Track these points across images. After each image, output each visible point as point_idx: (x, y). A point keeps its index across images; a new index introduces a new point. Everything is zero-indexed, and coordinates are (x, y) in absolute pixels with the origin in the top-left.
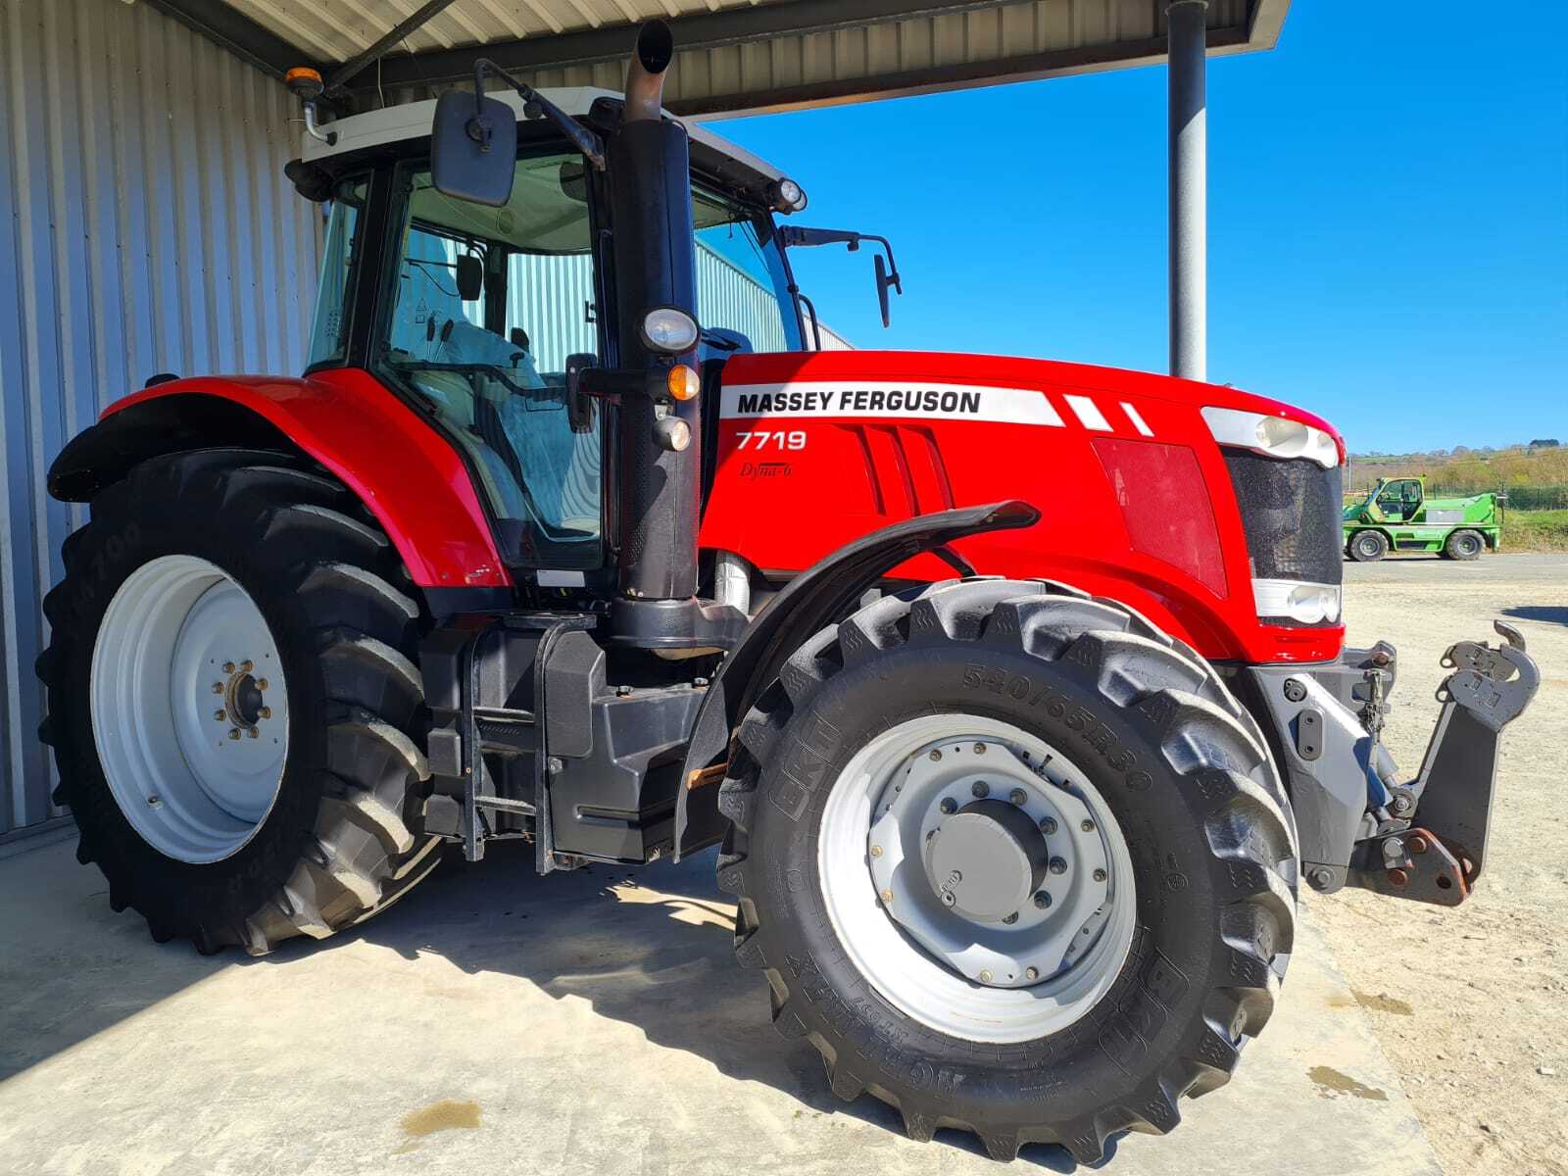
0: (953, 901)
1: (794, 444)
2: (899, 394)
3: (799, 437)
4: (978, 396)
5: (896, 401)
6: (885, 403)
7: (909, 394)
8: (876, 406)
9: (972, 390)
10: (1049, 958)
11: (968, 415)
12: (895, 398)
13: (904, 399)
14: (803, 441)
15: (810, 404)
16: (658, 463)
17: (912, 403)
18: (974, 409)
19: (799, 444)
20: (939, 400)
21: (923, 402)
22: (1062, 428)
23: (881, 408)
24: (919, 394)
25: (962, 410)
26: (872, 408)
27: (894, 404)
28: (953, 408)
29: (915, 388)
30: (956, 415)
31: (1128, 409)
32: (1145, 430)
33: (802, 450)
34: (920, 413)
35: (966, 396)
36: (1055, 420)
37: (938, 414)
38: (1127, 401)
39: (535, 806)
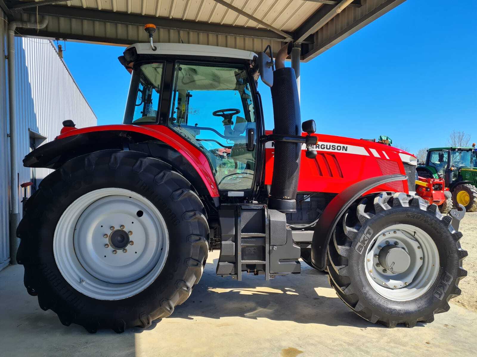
0: (392, 270)
2: (324, 145)
4: (347, 147)
5: (323, 147)
6: (320, 147)
7: (327, 145)
8: (317, 148)
9: (345, 146)
10: (409, 279)
11: (344, 152)
12: (323, 146)
13: (326, 146)
16: (297, 162)
17: (328, 147)
18: (346, 150)
20: (336, 147)
21: (331, 148)
22: (368, 156)
23: (319, 148)
24: (330, 146)
25: (343, 150)
26: (316, 148)
27: (323, 148)
28: (340, 150)
29: (329, 144)
30: (341, 151)
31: (384, 152)
32: (388, 158)
34: (331, 150)
35: (344, 147)
36: (367, 154)
37: (336, 151)
38: (384, 151)
39: (265, 261)
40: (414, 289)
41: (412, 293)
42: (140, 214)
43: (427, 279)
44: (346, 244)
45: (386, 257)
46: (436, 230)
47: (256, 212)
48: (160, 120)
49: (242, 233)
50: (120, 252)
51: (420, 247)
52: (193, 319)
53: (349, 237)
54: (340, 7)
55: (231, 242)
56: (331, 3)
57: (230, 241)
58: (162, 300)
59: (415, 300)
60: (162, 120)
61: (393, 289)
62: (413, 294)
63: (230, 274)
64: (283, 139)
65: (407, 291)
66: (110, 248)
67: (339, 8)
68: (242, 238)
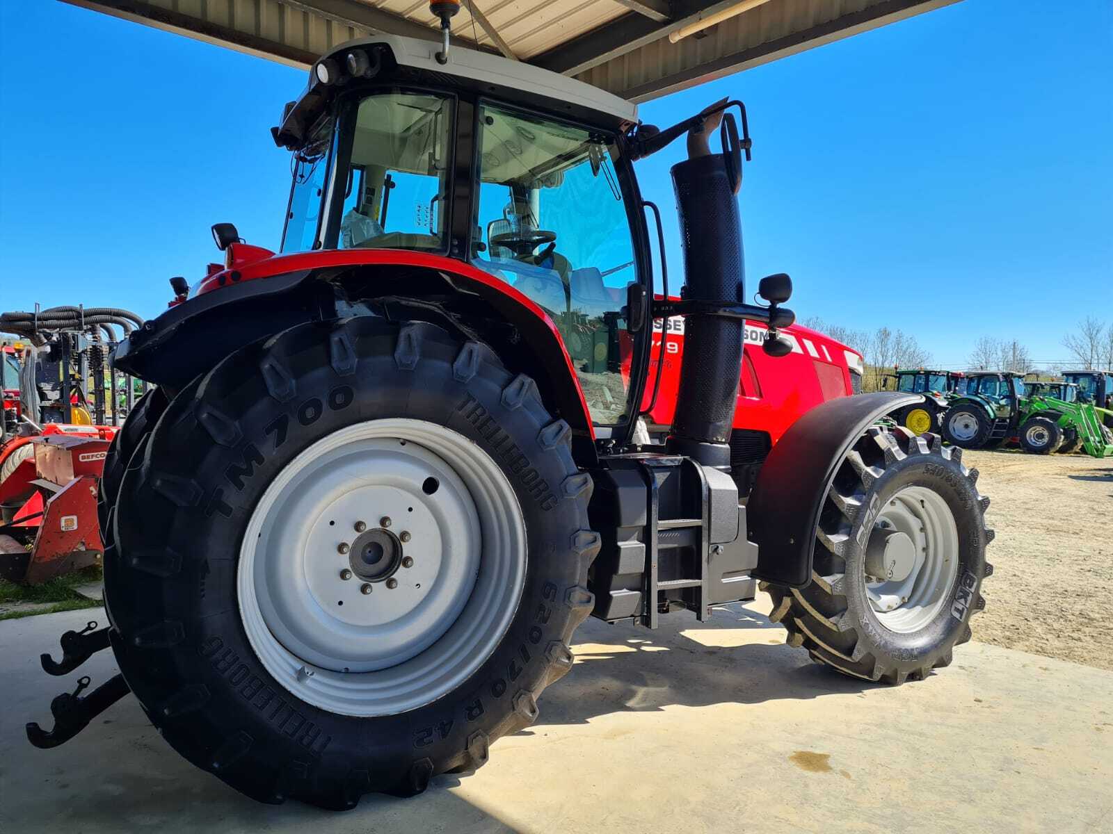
0: (891, 575)
1: (671, 350)
3: (674, 346)
10: (907, 591)
14: (676, 348)
15: (678, 327)
19: (674, 350)
22: (801, 354)
31: (824, 348)
32: (829, 359)
33: (676, 354)
35: (762, 333)
36: (800, 351)
39: (700, 578)
40: (918, 608)
41: (918, 615)
42: (430, 486)
43: (937, 587)
44: (840, 532)
45: (884, 551)
46: (959, 495)
47: (668, 473)
48: (452, 245)
49: (659, 520)
50: (379, 587)
51: (923, 529)
52: (532, 733)
53: (848, 516)
54: (679, 31)
55: (636, 542)
56: (656, 16)
57: (634, 540)
58: (517, 695)
59: (927, 628)
60: (456, 246)
61: (885, 612)
62: (919, 617)
63: (632, 616)
64: (719, 309)
65: (906, 613)
66: (355, 581)
67: (679, 33)
68: (659, 531)
